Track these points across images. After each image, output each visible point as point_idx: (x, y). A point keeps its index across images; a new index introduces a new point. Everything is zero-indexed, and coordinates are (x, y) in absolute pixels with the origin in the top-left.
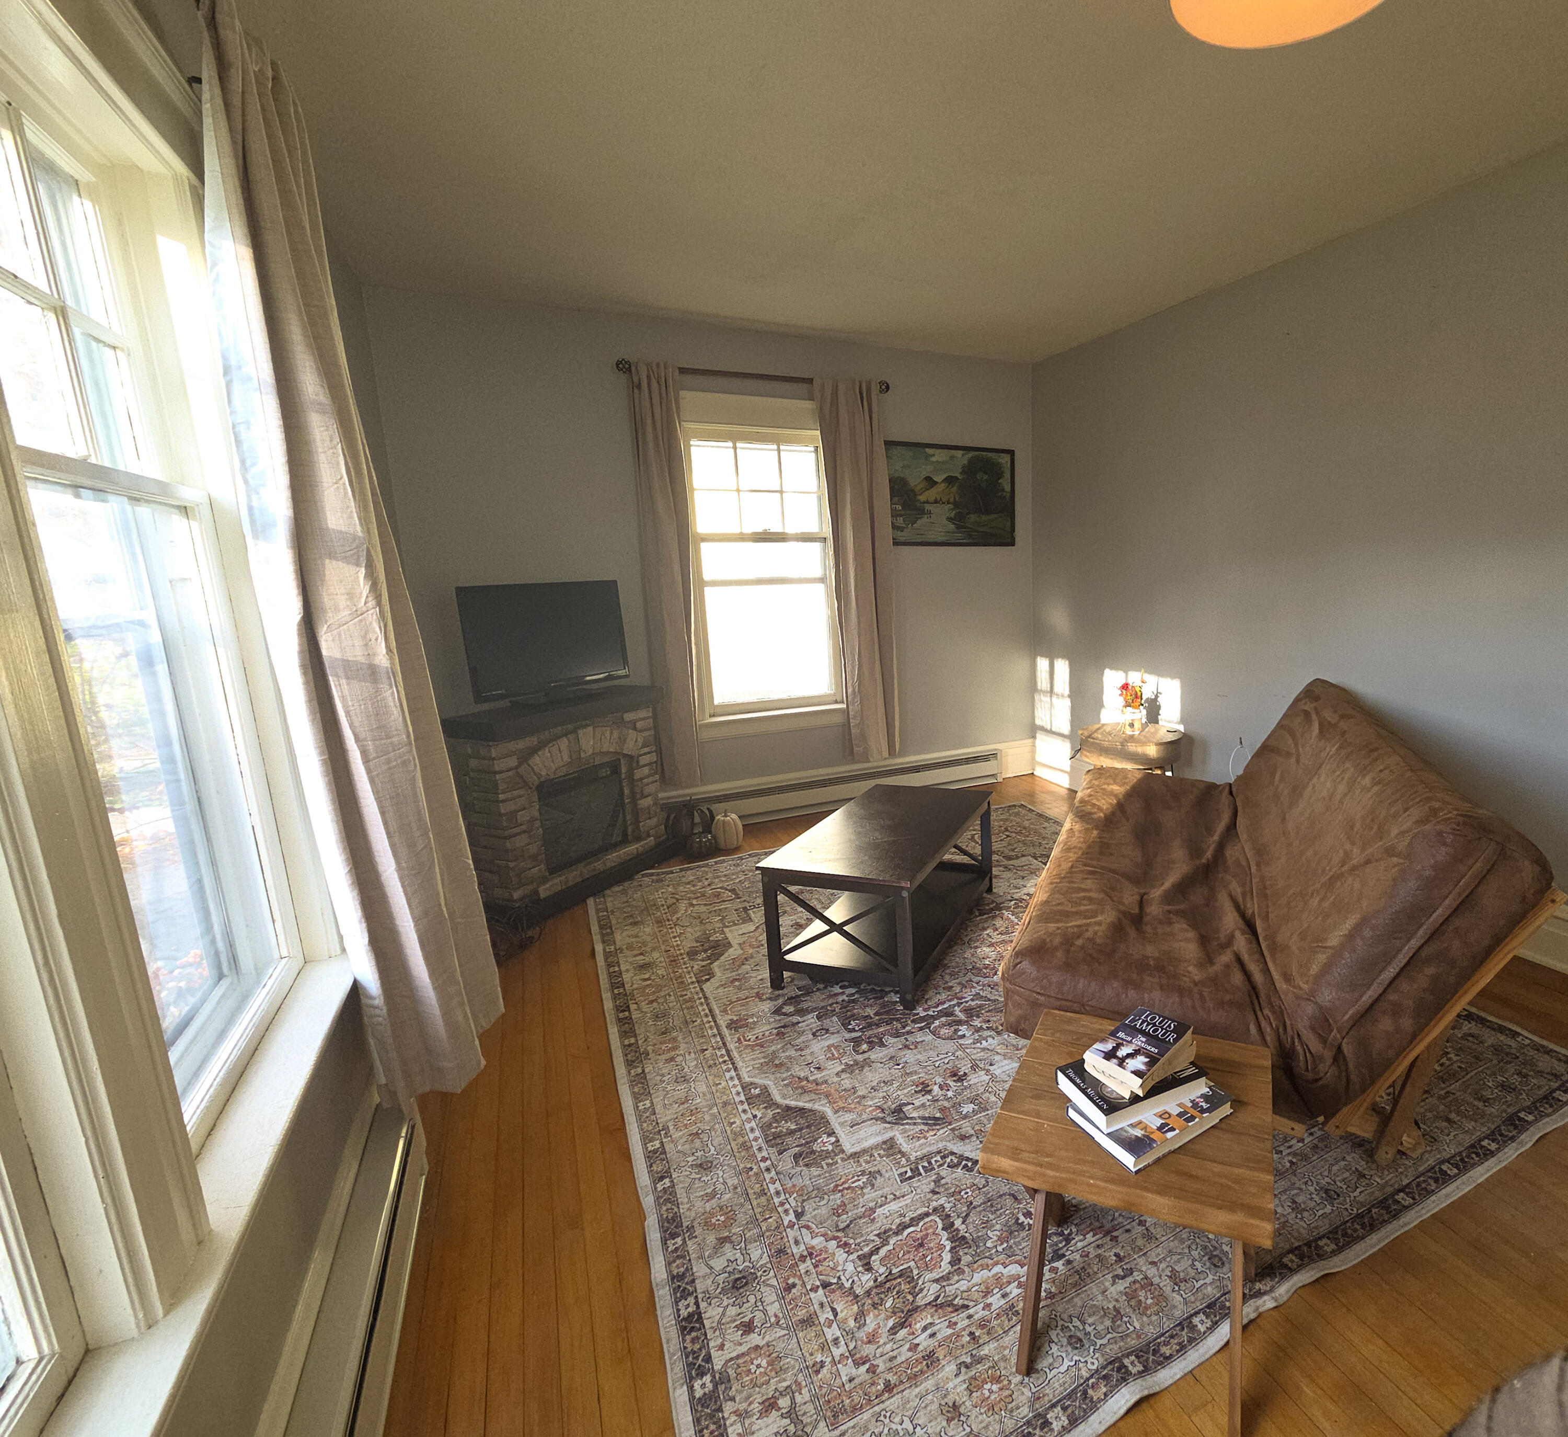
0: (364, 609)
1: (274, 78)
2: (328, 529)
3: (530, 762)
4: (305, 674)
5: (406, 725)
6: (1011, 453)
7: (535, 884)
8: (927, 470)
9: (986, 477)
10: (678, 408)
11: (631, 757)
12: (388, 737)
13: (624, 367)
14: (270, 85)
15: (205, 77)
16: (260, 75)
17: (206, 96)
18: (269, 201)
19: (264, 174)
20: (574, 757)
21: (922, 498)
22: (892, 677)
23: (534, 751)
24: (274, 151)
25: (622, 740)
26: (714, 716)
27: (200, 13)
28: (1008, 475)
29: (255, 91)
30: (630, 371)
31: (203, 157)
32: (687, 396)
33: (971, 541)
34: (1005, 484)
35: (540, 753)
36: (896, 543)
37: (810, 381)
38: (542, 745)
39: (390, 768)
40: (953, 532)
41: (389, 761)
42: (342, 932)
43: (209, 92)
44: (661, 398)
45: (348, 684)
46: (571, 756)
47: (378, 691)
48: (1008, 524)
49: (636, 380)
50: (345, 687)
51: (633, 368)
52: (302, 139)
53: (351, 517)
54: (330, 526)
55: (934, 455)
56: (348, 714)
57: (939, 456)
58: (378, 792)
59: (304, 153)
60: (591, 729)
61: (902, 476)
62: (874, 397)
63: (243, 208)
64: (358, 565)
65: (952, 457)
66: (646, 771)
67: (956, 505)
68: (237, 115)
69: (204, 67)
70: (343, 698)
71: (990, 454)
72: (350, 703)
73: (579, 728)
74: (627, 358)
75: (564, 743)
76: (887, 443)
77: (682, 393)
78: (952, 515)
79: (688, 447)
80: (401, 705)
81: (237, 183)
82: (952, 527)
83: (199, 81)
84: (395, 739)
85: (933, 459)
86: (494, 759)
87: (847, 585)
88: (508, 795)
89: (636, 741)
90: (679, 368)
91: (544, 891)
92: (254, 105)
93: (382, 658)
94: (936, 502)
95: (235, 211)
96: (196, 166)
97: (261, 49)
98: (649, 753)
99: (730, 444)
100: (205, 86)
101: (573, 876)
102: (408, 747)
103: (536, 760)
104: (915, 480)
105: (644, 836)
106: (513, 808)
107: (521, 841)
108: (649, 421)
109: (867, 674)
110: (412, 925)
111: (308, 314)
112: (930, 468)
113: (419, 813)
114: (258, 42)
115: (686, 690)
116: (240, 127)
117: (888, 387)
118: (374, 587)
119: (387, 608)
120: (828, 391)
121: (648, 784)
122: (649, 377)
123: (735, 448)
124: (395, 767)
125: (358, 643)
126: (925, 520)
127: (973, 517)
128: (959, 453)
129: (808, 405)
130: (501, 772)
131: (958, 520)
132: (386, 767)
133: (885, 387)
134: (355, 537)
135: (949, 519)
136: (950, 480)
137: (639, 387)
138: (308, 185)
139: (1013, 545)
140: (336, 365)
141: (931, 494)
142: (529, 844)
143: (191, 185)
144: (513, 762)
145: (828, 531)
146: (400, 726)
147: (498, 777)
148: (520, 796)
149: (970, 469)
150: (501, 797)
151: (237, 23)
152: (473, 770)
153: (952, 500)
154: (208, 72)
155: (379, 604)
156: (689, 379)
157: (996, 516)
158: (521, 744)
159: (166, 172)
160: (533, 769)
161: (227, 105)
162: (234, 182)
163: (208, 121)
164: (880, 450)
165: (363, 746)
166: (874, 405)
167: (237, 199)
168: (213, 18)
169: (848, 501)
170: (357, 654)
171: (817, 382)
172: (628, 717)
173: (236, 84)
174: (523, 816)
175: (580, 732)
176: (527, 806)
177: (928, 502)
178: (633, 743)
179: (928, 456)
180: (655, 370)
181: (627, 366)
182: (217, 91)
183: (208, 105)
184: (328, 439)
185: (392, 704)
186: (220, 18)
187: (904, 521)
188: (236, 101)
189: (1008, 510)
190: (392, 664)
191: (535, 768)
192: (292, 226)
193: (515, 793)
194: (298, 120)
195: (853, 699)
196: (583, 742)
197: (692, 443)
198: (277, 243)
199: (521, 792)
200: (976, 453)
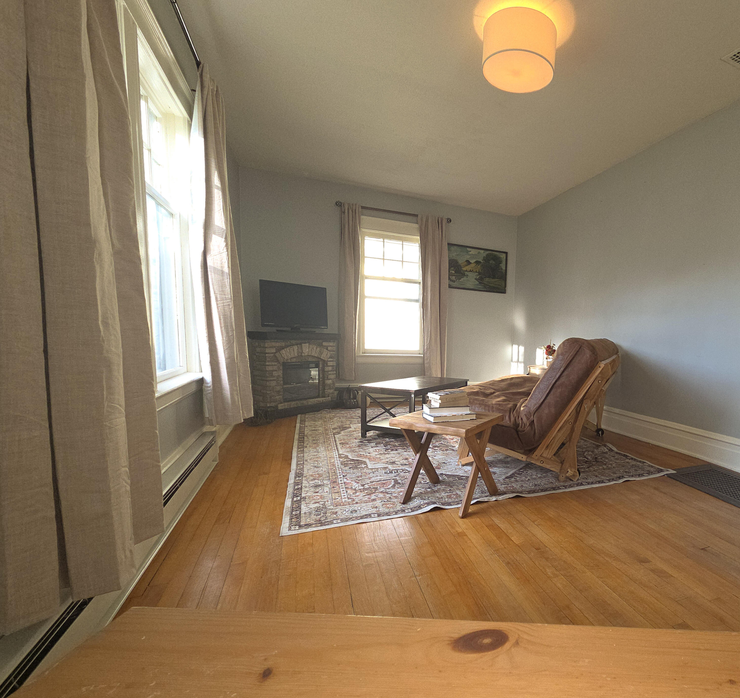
0: (222, 252)
1: (216, 91)
2: (214, 225)
3: (281, 352)
4: (202, 268)
5: (231, 293)
6: (506, 253)
7: (277, 403)
8: (467, 257)
9: (494, 262)
10: (360, 222)
11: (324, 361)
12: (225, 295)
13: (339, 204)
14: (215, 93)
15: (197, 90)
16: (212, 90)
17: (197, 95)
18: (211, 125)
19: (210, 118)
20: (299, 355)
21: (464, 269)
22: (445, 344)
23: (283, 348)
24: (214, 111)
25: (321, 353)
26: (364, 353)
27: (198, 73)
28: (504, 262)
29: (211, 94)
30: (341, 206)
31: (193, 111)
32: (364, 218)
33: (485, 289)
34: (503, 266)
35: (285, 349)
36: (450, 287)
37: (416, 216)
38: (287, 346)
39: (224, 305)
40: (477, 285)
41: (223, 303)
42: (201, 359)
43: (198, 94)
44: (353, 217)
45: (214, 275)
46: (298, 354)
47: (223, 279)
48: (504, 284)
49: (343, 210)
50: (213, 276)
51: (342, 205)
52: (223, 109)
53: (222, 222)
54: (215, 224)
55: (471, 251)
56: (213, 284)
57: (473, 252)
58: (219, 312)
59: (223, 113)
60: (307, 344)
61: (455, 258)
62: (444, 224)
63: (203, 127)
64: (222, 237)
65: (479, 253)
66: (330, 368)
67: (480, 273)
68: (205, 101)
69: (197, 87)
70: (212, 279)
71: (495, 253)
72: (214, 281)
73: (303, 343)
74: (341, 201)
75: (296, 348)
76: (449, 244)
77: (362, 217)
78: (478, 278)
79: (363, 240)
80: (230, 286)
81: (202, 119)
82: (477, 282)
83: (195, 91)
84: (227, 296)
85: (471, 253)
86: (266, 348)
87: (427, 302)
88: (270, 363)
89: (327, 355)
90: (361, 206)
91: (280, 407)
92: (210, 97)
93: (226, 269)
94: (470, 271)
95: (200, 127)
96: (191, 115)
97: (214, 83)
98: (332, 361)
99: (382, 240)
100: (197, 92)
101: (293, 404)
102: (230, 300)
103: (283, 352)
104: (461, 261)
105: (326, 396)
106: (272, 369)
107: (273, 384)
108: (347, 226)
109: (433, 341)
110: (224, 359)
111: (218, 159)
112: (469, 257)
113: (231, 323)
114: (213, 80)
115: (352, 339)
116: (205, 103)
117: (451, 221)
118: (227, 245)
119: (230, 254)
120: (424, 220)
121: (330, 374)
122: (348, 209)
123: (384, 242)
124: (226, 305)
125: (219, 262)
126: (465, 278)
127: (487, 279)
128: (482, 251)
129: (416, 226)
130: (268, 353)
131: (480, 280)
132: (223, 305)
133: (449, 221)
134: (223, 229)
135: (476, 279)
136: (477, 262)
137: (344, 212)
138: (223, 123)
139: (505, 293)
140: (224, 176)
141: (468, 268)
142: (276, 386)
143: (188, 120)
144: (274, 350)
145: (420, 280)
146: (229, 292)
147: (267, 355)
148: (275, 365)
149: (487, 259)
150: (267, 363)
151: (208, 75)
152: (258, 353)
153: (478, 271)
154: (198, 89)
155: (227, 251)
156: (365, 211)
157: (497, 280)
158: (278, 344)
159: (181, 116)
160: (281, 355)
161: (202, 97)
162: (201, 120)
163: (196, 102)
164: (446, 247)
165: (216, 296)
166: (444, 228)
167: (201, 124)
168: (202, 74)
169: (430, 266)
170: (218, 266)
171: (419, 217)
172: (325, 344)
173: (205, 92)
174: (275, 374)
175: (303, 345)
176: (277, 370)
177: (466, 271)
178: (325, 355)
179: (468, 252)
180: (351, 206)
181: (340, 204)
182: (200, 94)
183: (197, 98)
184: (218, 197)
185: (227, 284)
186: (203, 74)
187: (455, 278)
188: (205, 97)
189: (504, 277)
190: (229, 272)
191: (282, 355)
192: (216, 133)
193: (273, 363)
194: (222, 103)
195: (427, 351)
196: (304, 349)
197: (365, 238)
198: (211, 138)
199: (276, 363)
200: (490, 252)
